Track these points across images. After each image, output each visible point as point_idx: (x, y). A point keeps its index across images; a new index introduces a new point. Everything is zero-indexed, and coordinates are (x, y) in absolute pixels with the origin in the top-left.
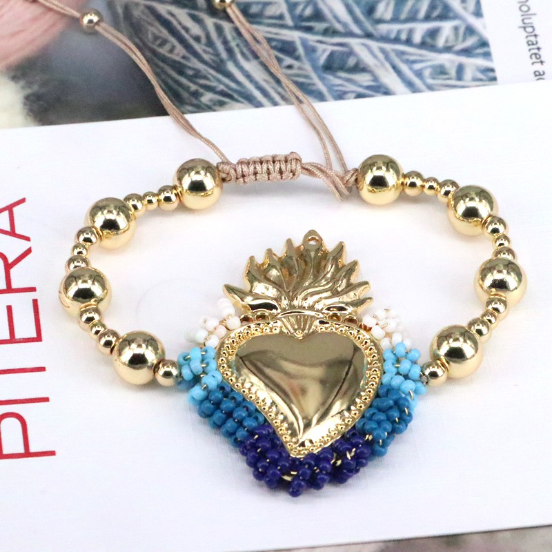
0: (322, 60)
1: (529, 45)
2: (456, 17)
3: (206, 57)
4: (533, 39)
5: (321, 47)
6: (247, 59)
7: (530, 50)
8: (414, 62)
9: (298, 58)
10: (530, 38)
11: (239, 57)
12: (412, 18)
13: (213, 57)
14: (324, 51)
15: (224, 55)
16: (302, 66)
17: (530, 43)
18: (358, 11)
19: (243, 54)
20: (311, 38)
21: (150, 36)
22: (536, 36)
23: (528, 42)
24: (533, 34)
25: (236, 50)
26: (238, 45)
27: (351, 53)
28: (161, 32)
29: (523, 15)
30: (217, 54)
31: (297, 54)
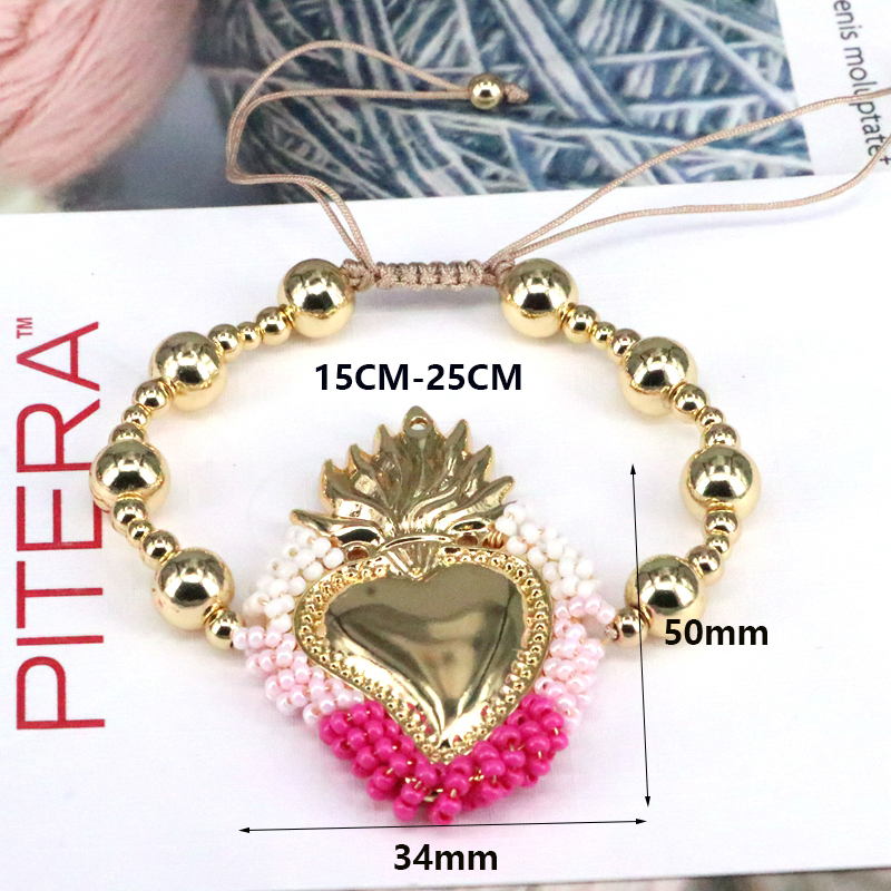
0: (544, 165)
1: (866, 132)
2: (753, 90)
3: (364, 164)
4: (872, 122)
5: (541, 143)
6: (428, 166)
7: (867, 141)
8: (688, 164)
9: (506, 163)
10: (867, 122)
11: (415, 162)
12: (683, 94)
13: (375, 165)
14: (548, 149)
15: (392, 160)
16: (514, 175)
17: (868, 129)
18: (598, 85)
19: (421, 158)
20: (527, 130)
21: (276, 132)
22: (876, 117)
23: (864, 128)
24: (872, 115)
25: (411, 153)
26: (413, 145)
27: (589, 152)
28: (292, 126)
29: (854, 85)
30: (381, 160)
31: (505, 155)
